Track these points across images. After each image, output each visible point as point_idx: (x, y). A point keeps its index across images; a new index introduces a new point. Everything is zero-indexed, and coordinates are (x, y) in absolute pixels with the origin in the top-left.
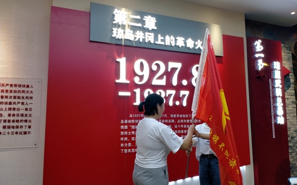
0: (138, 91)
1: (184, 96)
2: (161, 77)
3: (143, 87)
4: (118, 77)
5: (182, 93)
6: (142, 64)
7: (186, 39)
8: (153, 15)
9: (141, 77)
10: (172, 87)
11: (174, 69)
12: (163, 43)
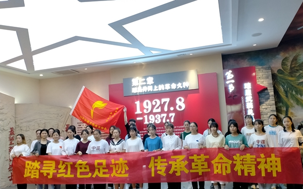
0: (146, 117)
1: (172, 116)
2: (158, 108)
3: (148, 114)
4: (136, 111)
5: (170, 115)
6: (147, 103)
7: (171, 84)
8: (151, 76)
9: (147, 109)
10: (165, 112)
11: (165, 103)
12: (157, 90)
